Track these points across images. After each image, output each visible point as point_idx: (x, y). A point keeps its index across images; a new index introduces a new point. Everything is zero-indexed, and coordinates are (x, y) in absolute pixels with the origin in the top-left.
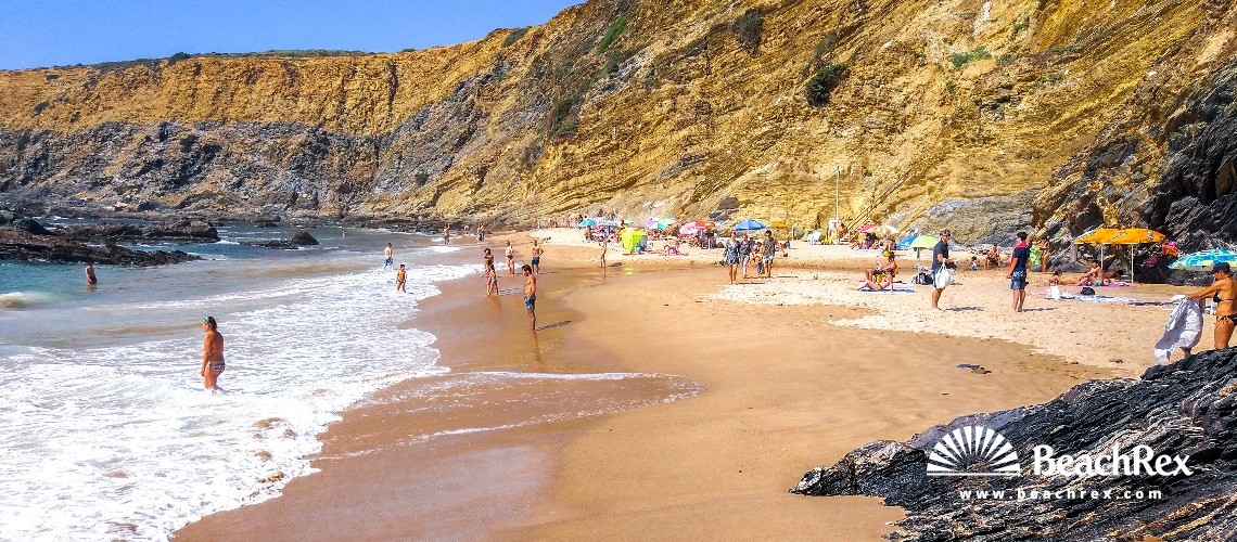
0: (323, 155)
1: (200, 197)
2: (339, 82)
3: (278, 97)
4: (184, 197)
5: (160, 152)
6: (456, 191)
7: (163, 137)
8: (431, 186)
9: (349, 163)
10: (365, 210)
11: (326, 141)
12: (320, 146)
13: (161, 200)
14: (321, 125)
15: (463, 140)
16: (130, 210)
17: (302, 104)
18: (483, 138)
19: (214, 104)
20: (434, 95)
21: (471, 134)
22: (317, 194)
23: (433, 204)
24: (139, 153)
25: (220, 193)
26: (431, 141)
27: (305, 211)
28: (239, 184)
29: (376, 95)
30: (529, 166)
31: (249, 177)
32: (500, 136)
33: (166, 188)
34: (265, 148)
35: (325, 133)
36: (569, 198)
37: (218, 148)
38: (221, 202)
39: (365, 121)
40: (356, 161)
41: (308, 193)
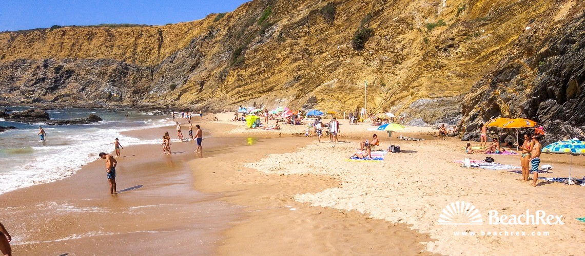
0: (125, 75)
1: (63, 96)
2: (134, 39)
3: (103, 47)
4: (56, 96)
5: (44, 74)
6: (189, 93)
7: (46, 66)
8: (177, 91)
9: (138, 79)
10: (145, 102)
11: (127, 69)
12: (124, 71)
13: (43, 97)
14: (125, 60)
15: (193, 68)
16: (28, 103)
17: (115, 50)
18: (203, 67)
19: (71, 50)
20: (180, 46)
21: (197, 65)
22: (121, 95)
23: (178, 99)
24: (34, 75)
25: (74, 94)
26: (178, 68)
27: (116, 103)
28: (83, 89)
29: (152, 46)
30: (222, 81)
31: (88, 86)
32: (212, 66)
33: (47, 92)
34: (97, 72)
35: (126, 64)
36: (239, 97)
37: (73, 72)
39: (146, 59)
40: (141, 78)
41: (117, 94)
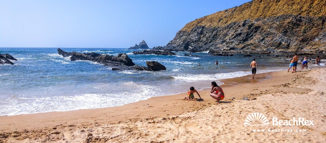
0: (298, 26)
1: (249, 45)
4: (244, 45)
5: (242, 30)
7: (244, 25)
9: (309, 29)
10: (307, 49)
11: (300, 21)
12: (297, 23)
13: (237, 46)
14: (300, 14)
16: (227, 50)
19: (263, 11)
22: (290, 43)
24: (235, 31)
25: (255, 43)
27: (282, 50)
31: (267, 37)
33: (240, 42)
34: (275, 25)
35: (300, 17)
37: (259, 27)
38: (255, 47)
40: (312, 28)
41: (285, 42)
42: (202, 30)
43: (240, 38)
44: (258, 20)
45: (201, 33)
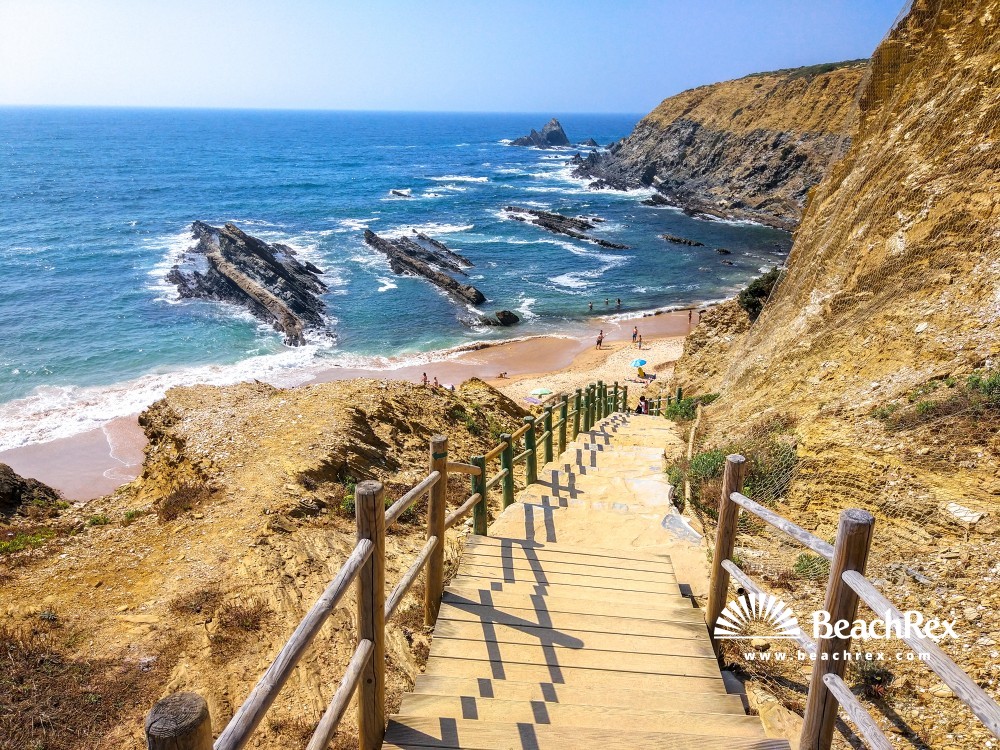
1: (773, 201)
4: (765, 199)
5: (769, 159)
7: (775, 146)
13: (749, 199)
16: (726, 208)
19: (823, 116)
24: (755, 159)
25: (785, 199)
37: (805, 157)
38: (785, 206)
42: (693, 133)
43: (761, 179)
44: (806, 138)
45: (689, 141)
